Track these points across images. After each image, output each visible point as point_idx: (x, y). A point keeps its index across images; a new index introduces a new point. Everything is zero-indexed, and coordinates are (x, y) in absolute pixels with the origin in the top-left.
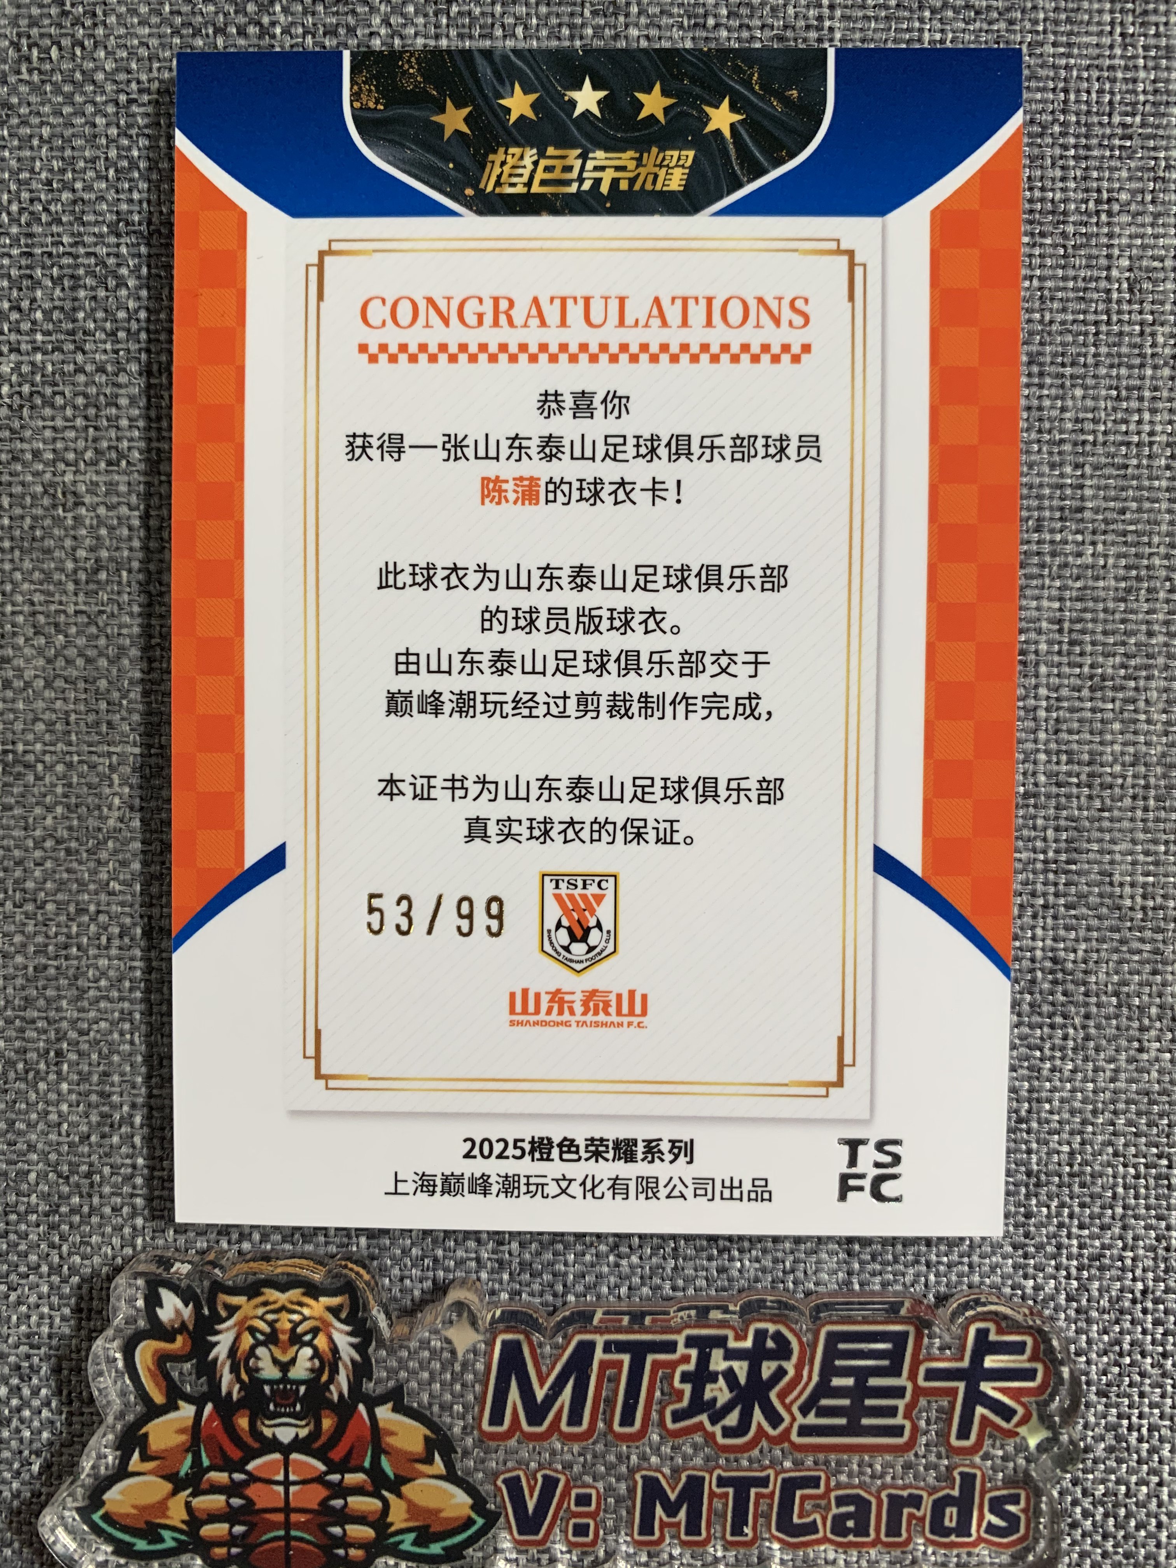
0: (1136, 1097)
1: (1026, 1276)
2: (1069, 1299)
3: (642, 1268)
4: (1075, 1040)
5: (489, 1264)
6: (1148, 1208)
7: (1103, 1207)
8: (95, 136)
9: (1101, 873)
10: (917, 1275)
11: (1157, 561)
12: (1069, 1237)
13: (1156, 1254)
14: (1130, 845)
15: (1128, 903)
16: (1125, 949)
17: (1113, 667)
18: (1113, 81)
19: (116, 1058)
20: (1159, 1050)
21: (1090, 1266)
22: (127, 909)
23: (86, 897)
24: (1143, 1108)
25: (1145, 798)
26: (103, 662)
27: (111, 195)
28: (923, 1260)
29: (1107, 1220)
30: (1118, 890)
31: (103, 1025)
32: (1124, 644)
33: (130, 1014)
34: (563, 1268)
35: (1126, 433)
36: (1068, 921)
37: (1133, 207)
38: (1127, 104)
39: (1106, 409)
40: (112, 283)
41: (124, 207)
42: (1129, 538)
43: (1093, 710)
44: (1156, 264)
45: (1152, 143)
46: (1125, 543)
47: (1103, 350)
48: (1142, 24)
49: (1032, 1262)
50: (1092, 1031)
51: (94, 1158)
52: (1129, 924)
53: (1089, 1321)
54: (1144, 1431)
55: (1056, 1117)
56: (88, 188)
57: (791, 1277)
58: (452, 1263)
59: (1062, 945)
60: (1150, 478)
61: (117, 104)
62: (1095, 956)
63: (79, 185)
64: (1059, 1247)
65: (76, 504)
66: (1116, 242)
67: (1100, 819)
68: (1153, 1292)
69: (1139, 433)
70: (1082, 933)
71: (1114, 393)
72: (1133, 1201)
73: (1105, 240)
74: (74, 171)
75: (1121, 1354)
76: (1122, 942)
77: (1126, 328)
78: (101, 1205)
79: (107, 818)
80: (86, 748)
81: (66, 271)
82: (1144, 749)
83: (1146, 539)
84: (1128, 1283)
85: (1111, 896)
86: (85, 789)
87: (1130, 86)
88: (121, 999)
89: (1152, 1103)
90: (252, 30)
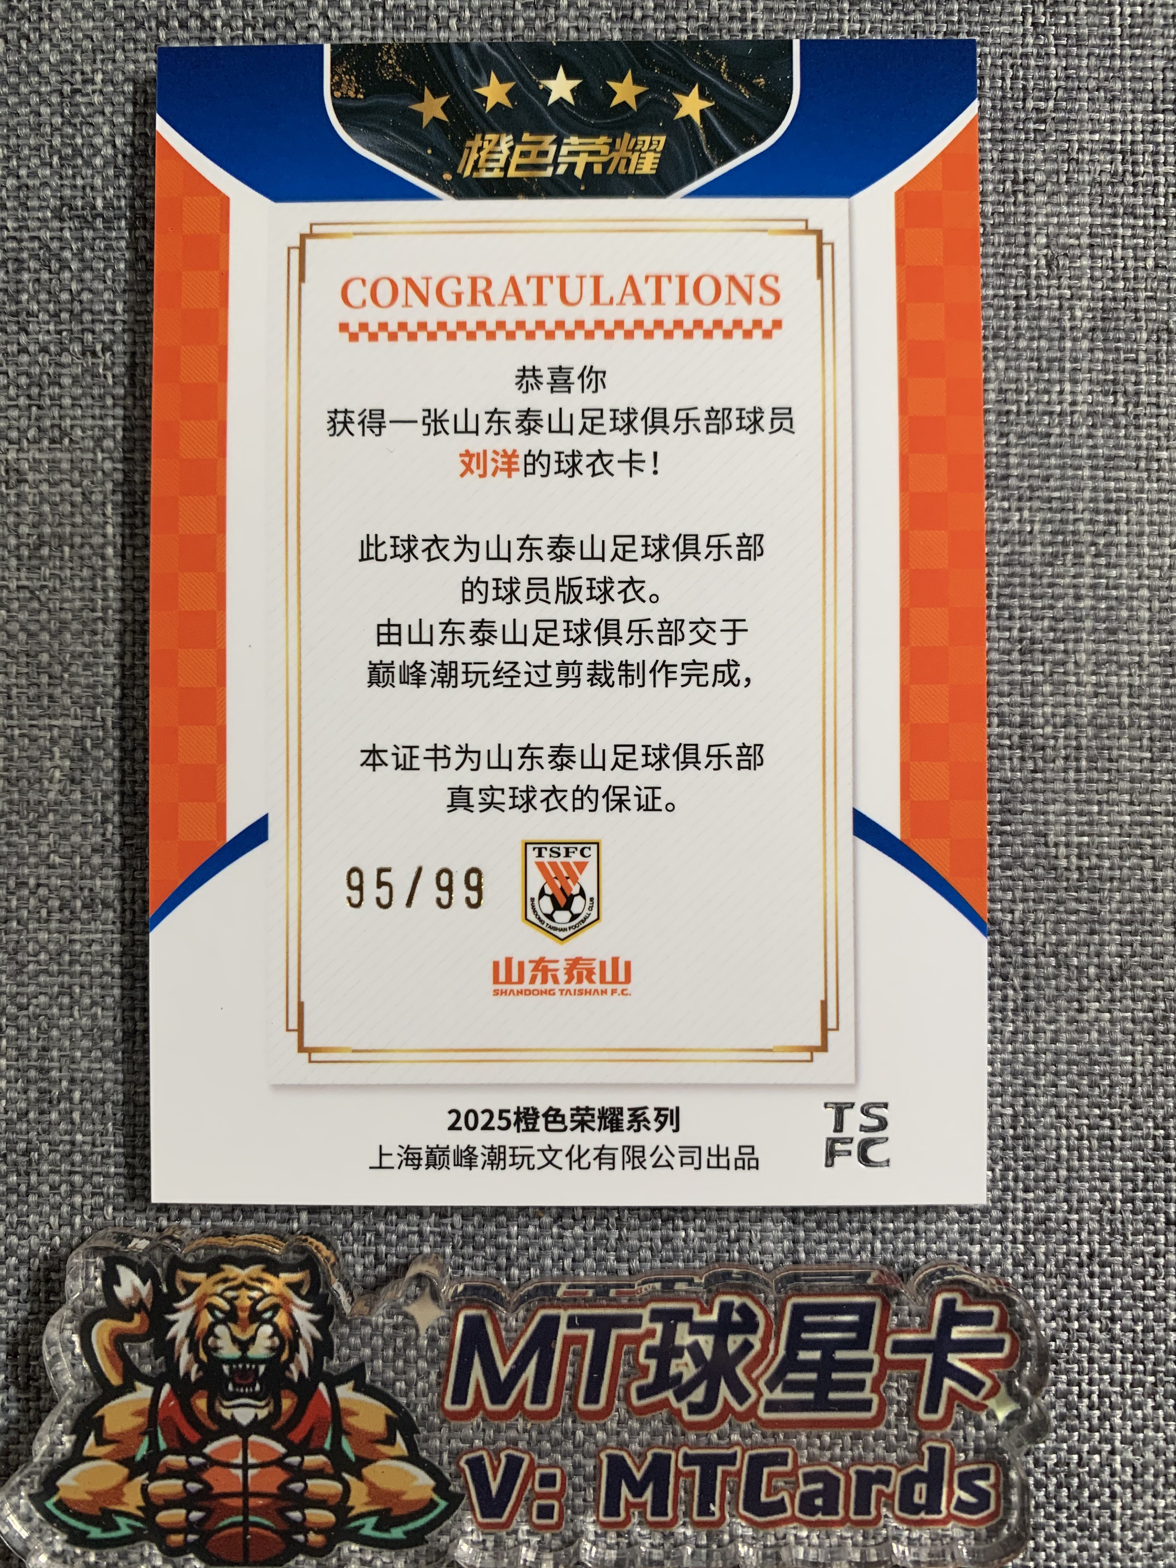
0: (1077, 1058)
1: (972, 1242)
2: (1016, 1264)
3: (586, 1239)
4: (1014, 1001)
5: (431, 1239)
6: (1092, 1169)
7: (1047, 1170)
8: (40, 125)
9: (1036, 834)
10: (863, 1242)
11: (1082, 527)
12: (1014, 1200)
13: (1101, 1216)
14: (1064, 806)
15: (1063, 863)
16: (1062, 909)
17: (1042, 630)
18: (1026, 68)
19: (55, 1033)
20: (1098, 1010)
21: (1036, 1230)
22: (67, 882)
23: (26, 871)
24: (1085, 1068)
25: (1077, 759)
26: (45, 637)
27: (55, 182)
28: (869, 1227)
29: (1052, 1183)
30: (1053, 850)
31: (43, 999)
32: (1052, 607)
33: (70, 987)
34: (506, 1241)
35: (1048, 403)
36: (1004, 882)
37: (1049, 187)
38: (1040, 90)
39: (1029, 379)
40: (55, 266)
41: (68, 192)
42: (1054, 505)
43: (1023, 673)
44: (1072, 241)
45: (1065, 127)
46: (1050, 509)
47: (1024, 323)
48: (1053, 14)
49: (978, 1226)
50: (1032, 992)
51: (33, 1135)
52: (1065, 884)
53: (1036, 1286)
54: (1095, 1398)
55: (999, 1080)
56: (32, 175)
57: (737, 1246)
58: (394, 1237)
59: (999, 906)
60: (1073, 447)
61: (61, 94)
62: (1032, 916)
63: (23, 172)
64: (1004, 1211)
65: (19, 482)
66: (1033, 220)
67: (1034, 780)
68: (1100, 1255)
69: (1060, 403)
70: (1019, 894)
71: (1035, 364)
72: (1076, 1163)
73: (1022, 219)
74: (19, 158)
75: (1069, 1319)
76: (1059, 902)
77: (1045, 303)
78: (40, 1184)
79: (49, 790)
80: (27, 722)
81: (10, 255)
82: (1074, 710)
83: (1070, 505)
84: (1074, 1246)
85: (1047, 856)
86: (26, 763)
87: (1043, 73)
88: (60, 973)
89: (1093, 1063)
90: (193, 23)
